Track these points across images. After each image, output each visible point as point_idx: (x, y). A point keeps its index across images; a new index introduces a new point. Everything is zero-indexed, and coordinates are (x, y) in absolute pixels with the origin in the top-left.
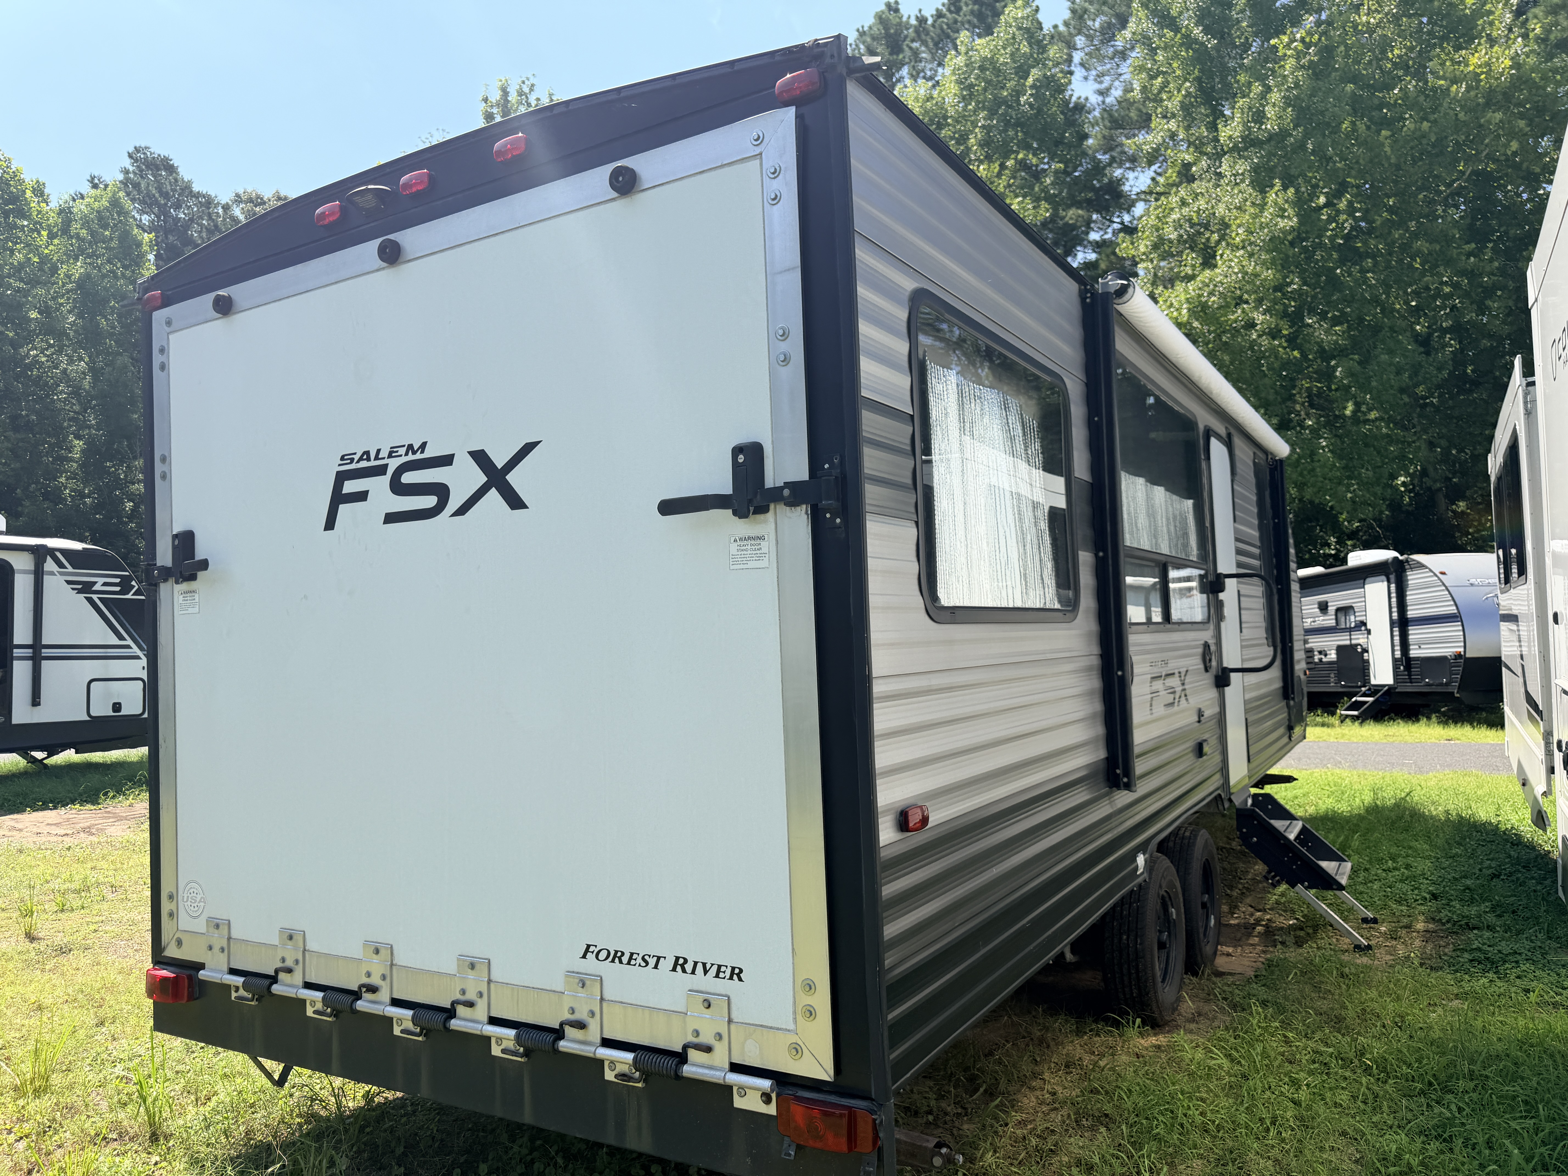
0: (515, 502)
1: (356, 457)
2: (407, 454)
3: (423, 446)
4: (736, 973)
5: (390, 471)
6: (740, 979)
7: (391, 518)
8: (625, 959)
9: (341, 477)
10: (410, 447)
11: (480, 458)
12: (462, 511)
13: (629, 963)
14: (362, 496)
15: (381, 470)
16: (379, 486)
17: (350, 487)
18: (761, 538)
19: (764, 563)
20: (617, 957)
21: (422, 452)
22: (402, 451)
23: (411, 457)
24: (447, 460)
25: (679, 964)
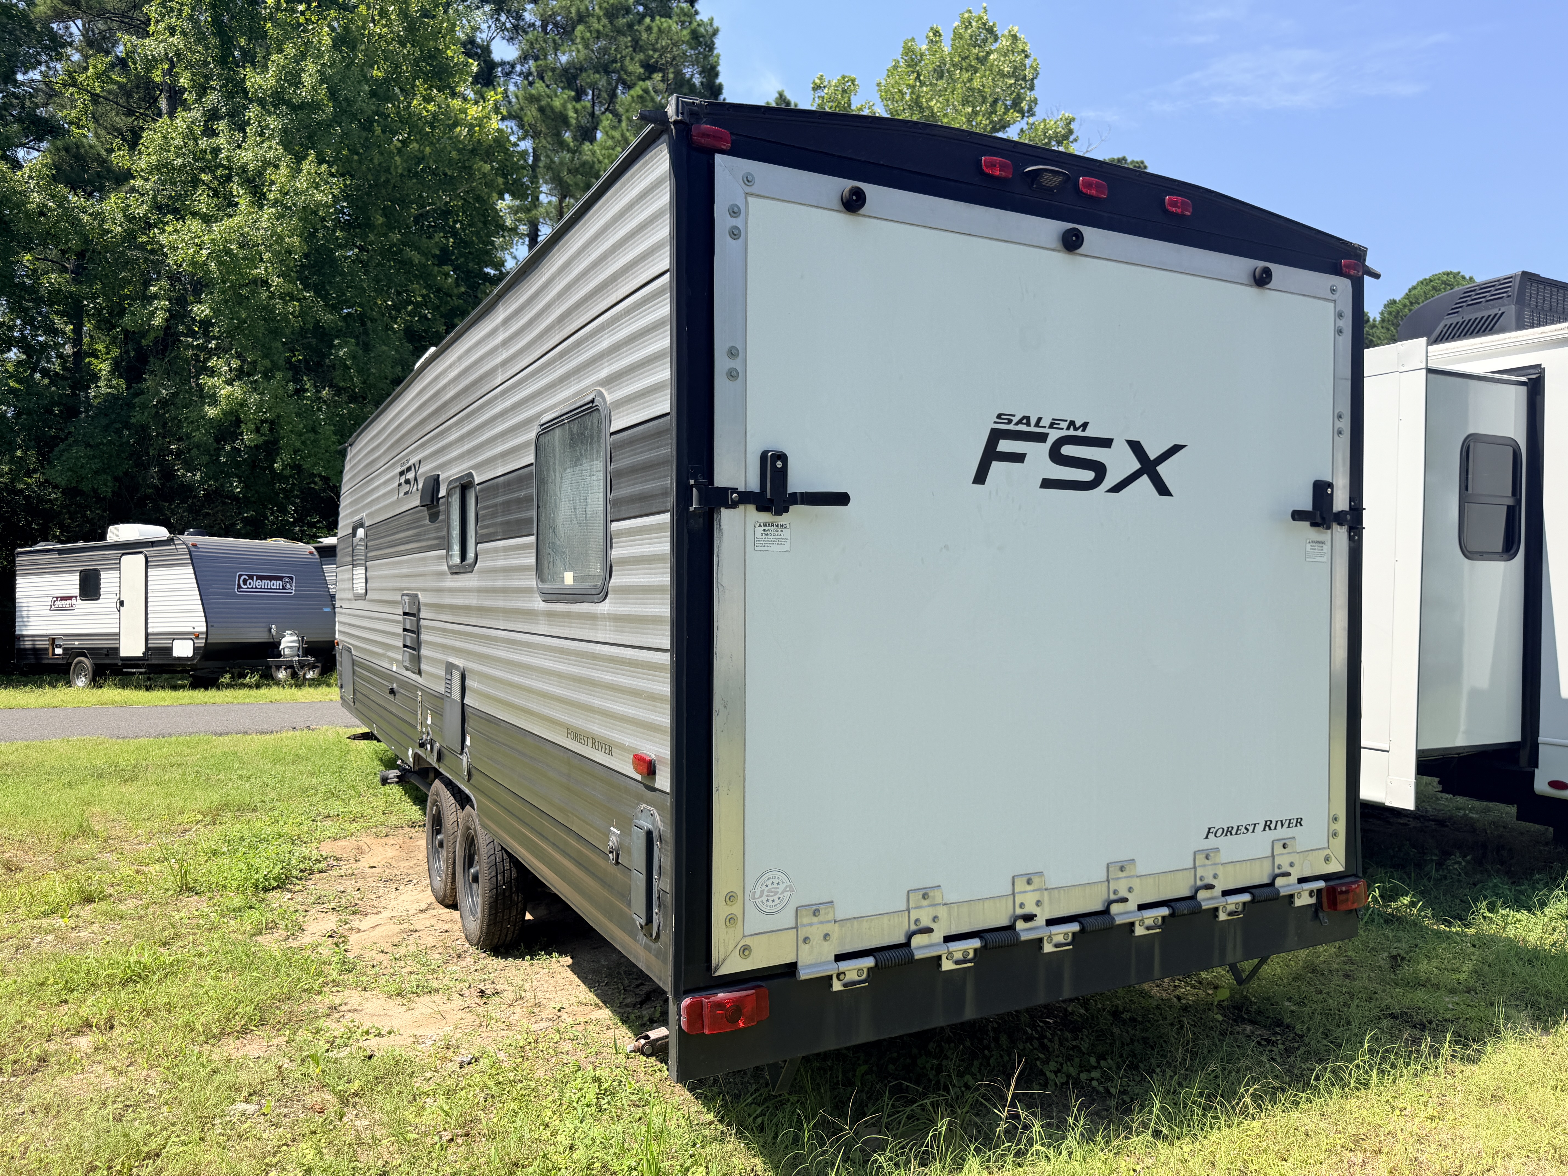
0: (1163, 490)
1: (1015, 420)
2: (1068, 428)
3: (1085, 425)
4: (1299, 822)
5: (1051, 440)
6: (1301, 825)
7: (1047, 484)
8: (1234, 832)
9: (996, 436)
10: (1072, 423)
11: (1136, 447)
12: (1117, 488)
13: (1236, 834)
14: (1019, 458)
15: (1041, 438)
16: (1038, 452)
17: (1004, 446)
18: (1323, 543)
19: (1324, 559)
20: (1229, 831)
21: (1084, 430)
22: (1064, 425)
23: (1072, 432)
24: (1106, 443)
25: (1267, 825)
